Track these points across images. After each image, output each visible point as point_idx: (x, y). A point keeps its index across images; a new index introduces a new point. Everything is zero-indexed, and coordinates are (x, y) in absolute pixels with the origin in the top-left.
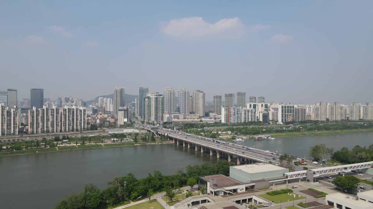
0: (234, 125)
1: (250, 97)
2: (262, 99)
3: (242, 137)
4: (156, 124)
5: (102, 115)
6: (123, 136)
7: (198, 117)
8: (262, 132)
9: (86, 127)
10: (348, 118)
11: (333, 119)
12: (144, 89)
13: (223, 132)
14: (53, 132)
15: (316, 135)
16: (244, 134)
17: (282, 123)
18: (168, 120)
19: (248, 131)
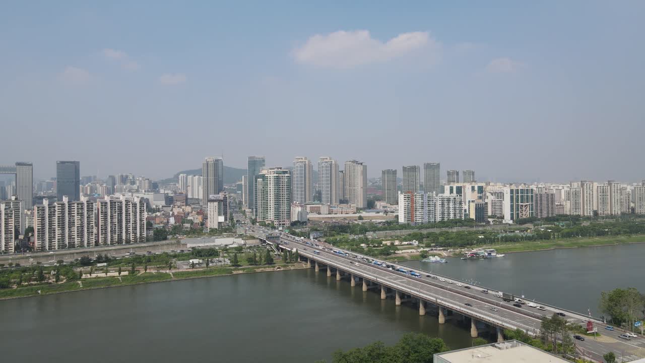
0: (422, 226)
1: (448, 172)
2: (470, 176)
3: (439, 252)
4: (276, 226)
5: (183, 207)
6: (212, 253)
7: (355, 210)
8: (477, 242)
9: (145, 236)
10: (633, 209)
11: (605, 212)
12: (257, 160)
13: (404, 243)
14: (82, 246)
15: (581, 247)
16: (442, 247)
17: (511, 222)
18: (300, 218)
19: (450, 240)
